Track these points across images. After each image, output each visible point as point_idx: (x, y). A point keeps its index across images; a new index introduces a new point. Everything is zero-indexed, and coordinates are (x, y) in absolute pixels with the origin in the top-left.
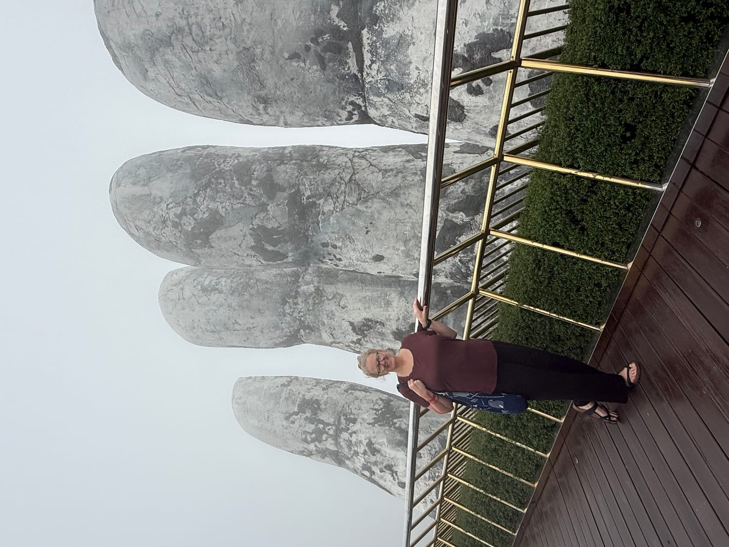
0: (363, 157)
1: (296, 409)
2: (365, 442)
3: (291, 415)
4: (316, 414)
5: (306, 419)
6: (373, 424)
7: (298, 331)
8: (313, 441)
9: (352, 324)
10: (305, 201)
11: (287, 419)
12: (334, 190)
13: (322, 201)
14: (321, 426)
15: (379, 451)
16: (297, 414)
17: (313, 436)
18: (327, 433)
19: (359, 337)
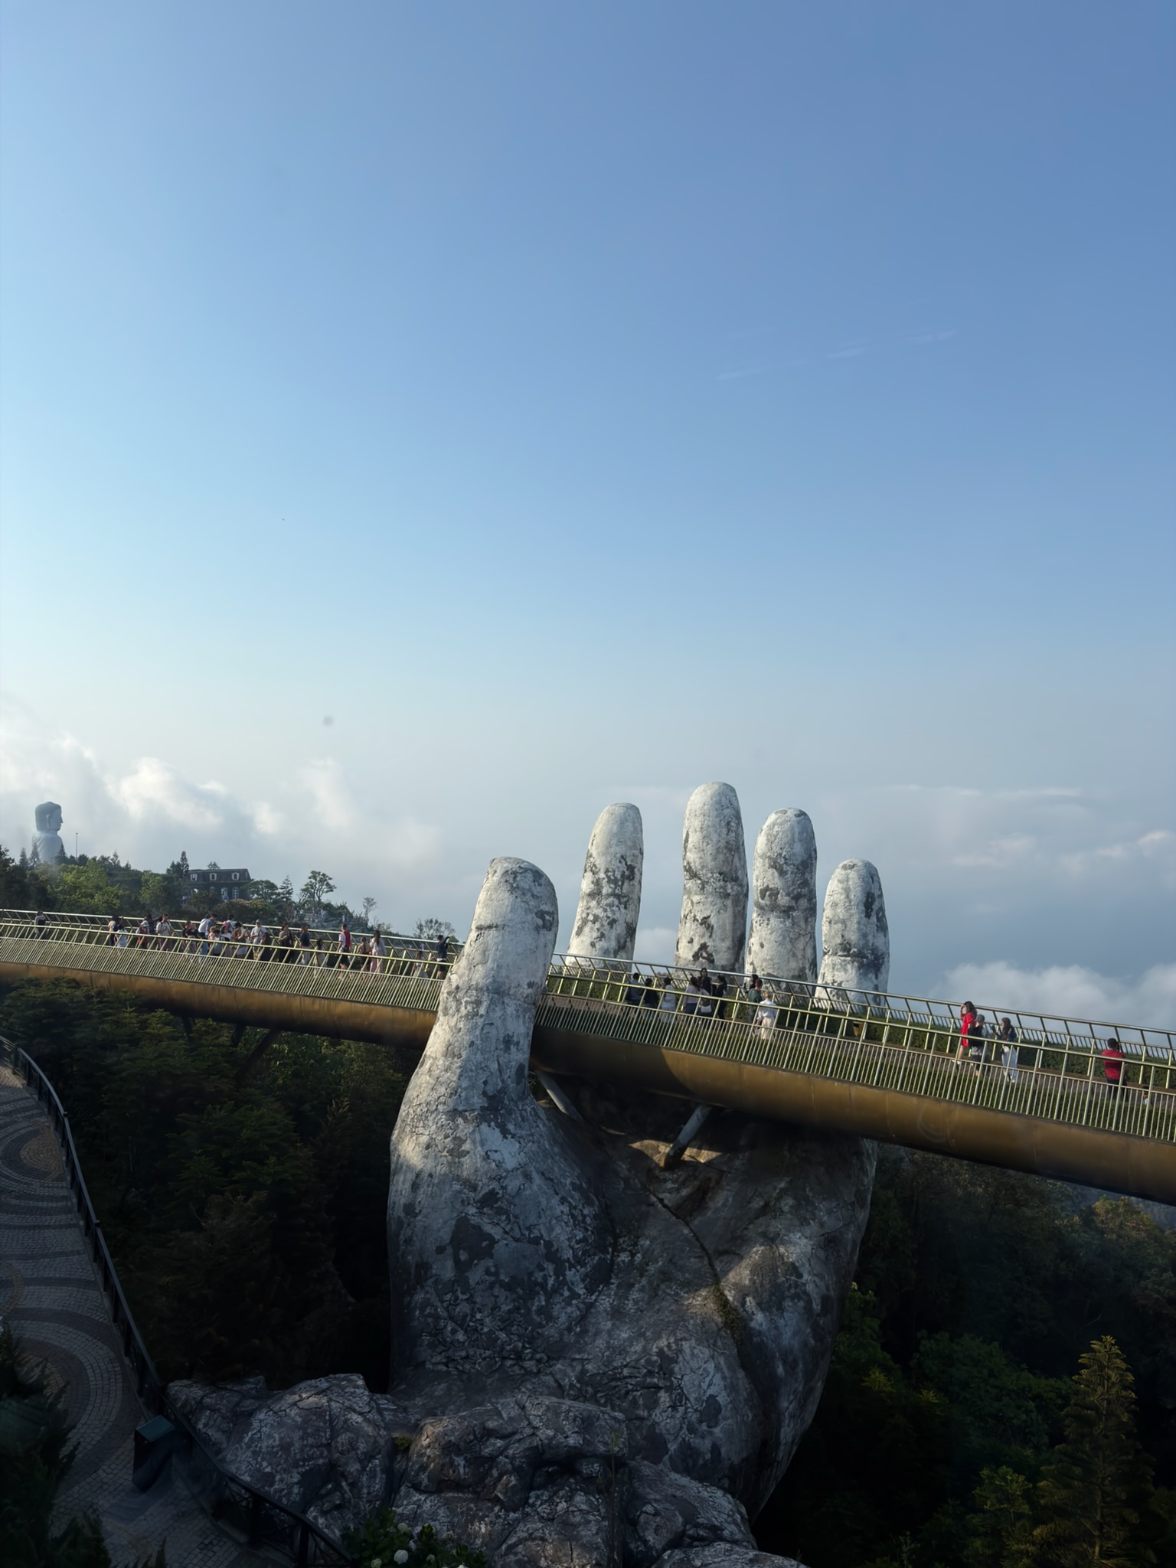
0: (811, 938)
1: (629, 863)
2: (615, 917)
3: (625, 860)
4: (627, 879)
5: (624, 872)
6: (625, 922)
7: (700, 879)
8: (608, 877)
9: (709, 917)
10: (790, 913)
11: (622, 857)
12: (796, 926)
13: (790, 921)
14: (620, 883)
15: (612, 927)
16: (626, 864)
17: (612, 878)
18: (616, 888)
19: (700, 921)
